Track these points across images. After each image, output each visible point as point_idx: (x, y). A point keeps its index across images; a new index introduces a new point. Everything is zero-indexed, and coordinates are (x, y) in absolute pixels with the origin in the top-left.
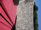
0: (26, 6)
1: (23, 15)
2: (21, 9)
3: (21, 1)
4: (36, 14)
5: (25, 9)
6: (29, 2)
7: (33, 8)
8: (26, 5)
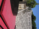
3: (20, 11)
4: (34, 23)
6: (27, 12)
7: (31, 18)
8: (24, 15)
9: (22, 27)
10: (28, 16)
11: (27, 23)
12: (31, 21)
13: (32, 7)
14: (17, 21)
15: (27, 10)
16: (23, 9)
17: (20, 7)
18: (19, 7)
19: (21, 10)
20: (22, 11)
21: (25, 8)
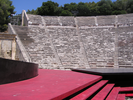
0: (40, 39)
1: (69, 51)
2: (51, 54)
4: (66, 7)
5: (49, 44)
6: (27, 29)
8: (37, 41)
9: (79, 48)
10: (40, 26)
11: (66, 33)
12: (59, 18)
13: (11, 11)
14: (59, 64)
15: (20, 31)
16: (17, 44)
19: (19, 51)
20: (22, 48)
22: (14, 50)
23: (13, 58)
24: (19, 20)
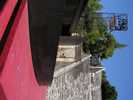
0: (78, 86)
2: (62, 97)
3: (62, 70)
5: (72, 95)
7: (99, 93)
8: (75, 83)
13: (103, 56)
15: (85, 66)
16: (71, 63)
17: (63, 56)
18: (59, 54)
19: (65, 65)
20: (68, 68)
21: (80, 60)
22: (66, 60)
23: (58, 60)
24: (95, 64)
